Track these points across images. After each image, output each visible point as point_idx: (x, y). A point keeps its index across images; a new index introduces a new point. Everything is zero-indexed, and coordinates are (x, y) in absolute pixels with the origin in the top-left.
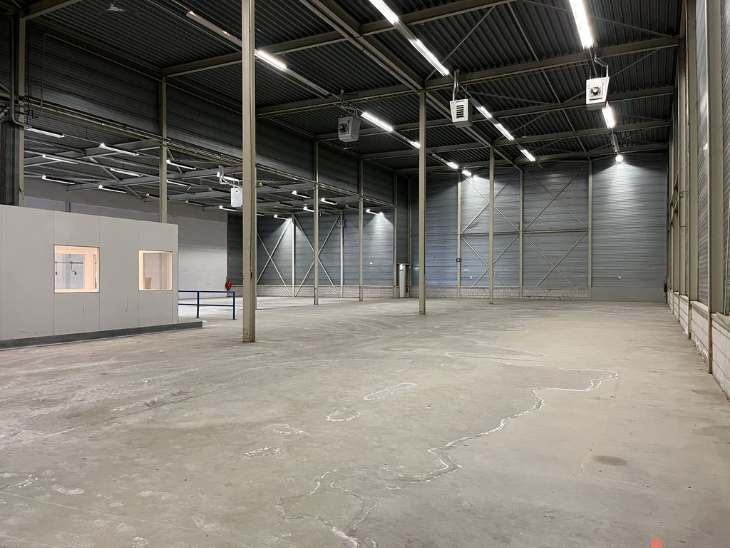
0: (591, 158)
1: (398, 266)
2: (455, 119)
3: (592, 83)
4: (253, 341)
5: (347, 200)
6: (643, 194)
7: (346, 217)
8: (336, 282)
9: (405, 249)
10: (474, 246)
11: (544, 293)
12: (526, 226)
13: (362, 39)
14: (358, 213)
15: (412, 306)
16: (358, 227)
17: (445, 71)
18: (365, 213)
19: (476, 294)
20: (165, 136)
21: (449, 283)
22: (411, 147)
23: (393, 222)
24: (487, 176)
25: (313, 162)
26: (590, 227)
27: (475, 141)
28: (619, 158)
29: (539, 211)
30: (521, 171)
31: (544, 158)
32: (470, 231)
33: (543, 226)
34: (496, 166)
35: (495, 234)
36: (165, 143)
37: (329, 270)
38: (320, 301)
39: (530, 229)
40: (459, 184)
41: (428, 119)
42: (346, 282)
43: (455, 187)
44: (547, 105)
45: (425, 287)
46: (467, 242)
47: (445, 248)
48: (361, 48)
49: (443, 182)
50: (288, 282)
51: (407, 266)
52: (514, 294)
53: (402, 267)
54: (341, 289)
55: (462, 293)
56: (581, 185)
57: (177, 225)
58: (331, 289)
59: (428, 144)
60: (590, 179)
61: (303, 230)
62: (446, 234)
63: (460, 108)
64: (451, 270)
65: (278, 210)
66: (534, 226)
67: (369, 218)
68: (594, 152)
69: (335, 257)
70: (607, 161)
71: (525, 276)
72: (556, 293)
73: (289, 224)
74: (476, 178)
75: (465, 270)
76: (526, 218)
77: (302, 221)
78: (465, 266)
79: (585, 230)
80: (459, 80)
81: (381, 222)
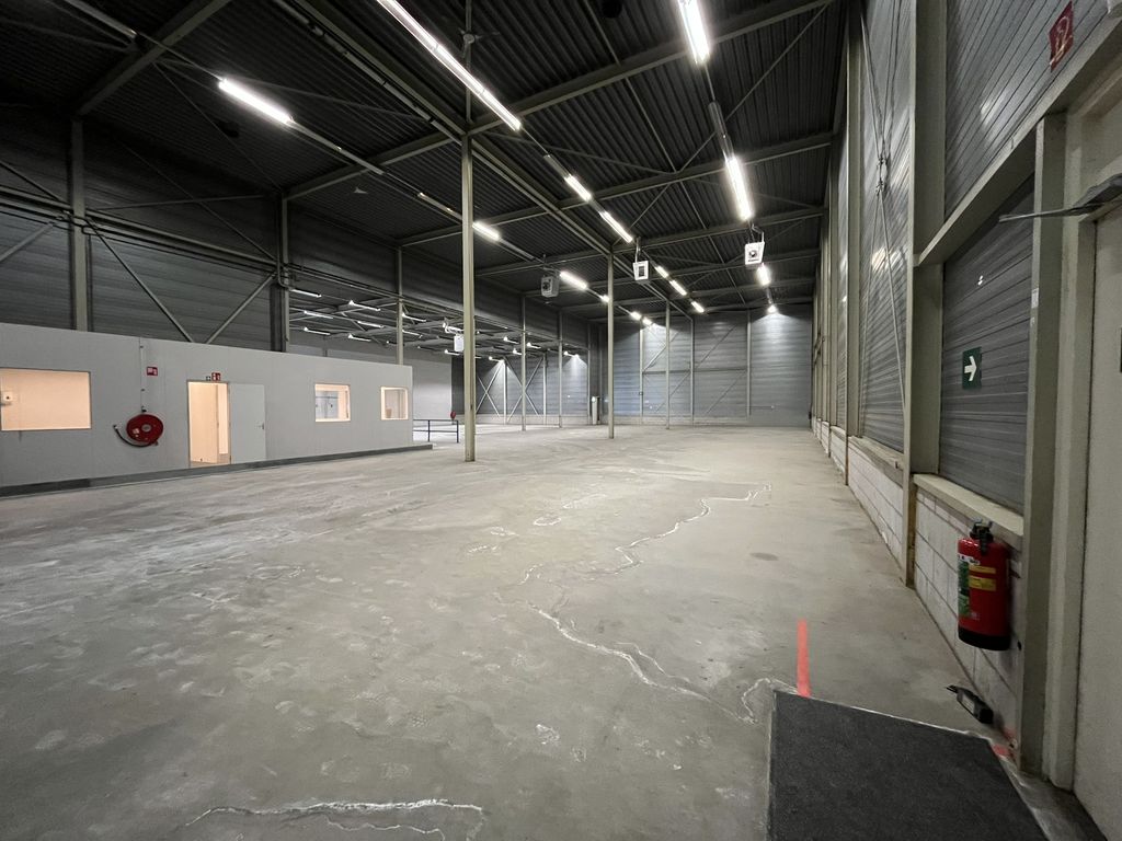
0: (750, 309)
1: (591, 398)
2: (637, 278)
3: (750, 247)
4: (473, 460)
5: (549, 344)
6: (793, 339)
7: (549, 359)
8: (540, 412)
9: (597, 385)
10: (654, 382)
11: (712, 420)
12: (696, 365)
13: (560, 213)
14: (557, 355)
15: (604, 431)
16: (558, 366)
17: (629, 238)
18: (563, 355)
19: (655, 421)
20: (401, 294)
21: (634, 412)
22: (599, 301)
23: (587, 362)
24: (664, 325)
25: (520, 313)
26: (749, 365)
27: (653, 296)
28: (772, 309)
29: (707, 353)
30: (691, 321)
31: (711, 309)
32: (651, 370)
33: (710, 365)
34: (671, 316)
35: (671, 372)
37: (534, 402)
38: (527, 428)
39: (699, 367)
40: (641, 332)
41: (615, 277)
42: (548, 412)
44: (714, 265)
45: (614, 415)
46: (647, 378)
47: (629, 383)
48: (559, 220)
49: (627, 329)
50: (501, 412)
51: (598, 399)
52: (686, 421)
53: (594, 399)
54: (544, 418)
55: (644, 421)
56: (739, 332)
57: (411, 367)
58: (535, 418)
59: (616, 298)
60: (749, 326)
61: (513, 369)
62: (629, 372)
63: (641, 268)
64: (636, 402)
65: (492, 354)
66: (702, 366)
67: (566, 360)
68: (751, 304)
69: (540, 391)
70: (759, 313)
71: (695, 406)
72: (720, 420)
73: (501, 363)
74: (655, 326)
75: (647, 402)
76: (696, 358)
77: (512, 362)
78: (647, 399)
79: (745, 368)
80: (641, 246)
81: (577, 362)
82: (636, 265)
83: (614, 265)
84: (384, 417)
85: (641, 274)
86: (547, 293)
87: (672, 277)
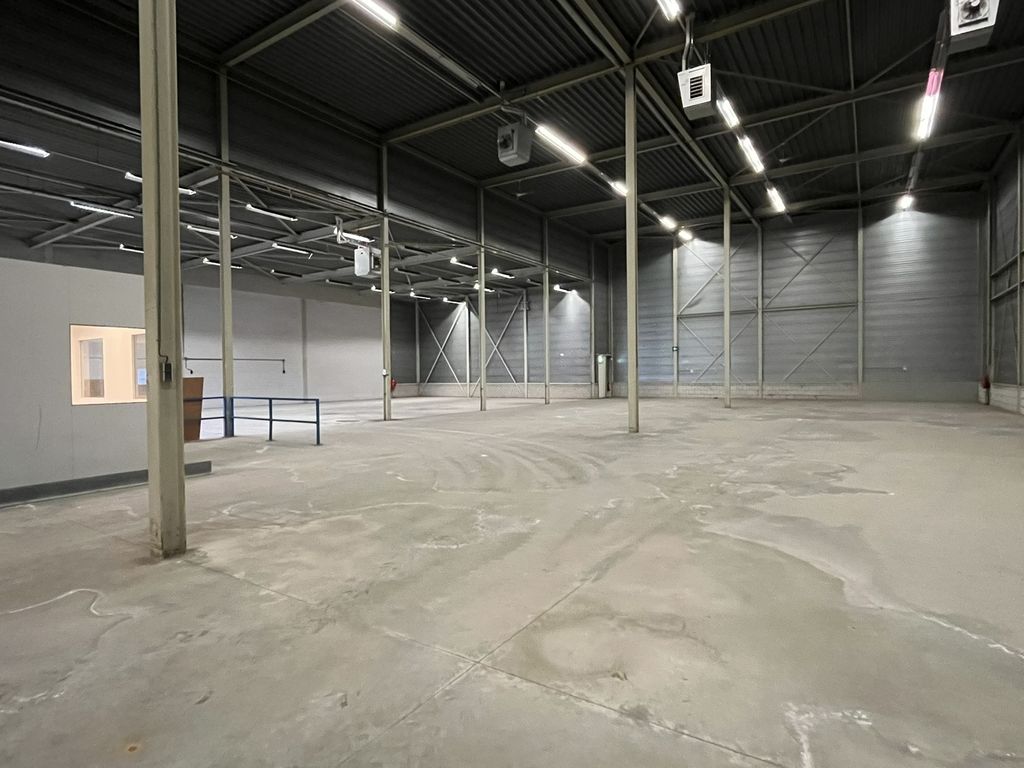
0: (864, 204)
1: (596, 357)
5: (528, 271)
6: (939, 250)
7: (531, 298)
8: (518, 379)
9: (606, 336)
10: (700, 330)
11: (794, 391)
12: (767, 301)
14: (541, 292)
15: (616, 413)
16: (542, 309)
18: (551, 291)
19: (699, 392)
20: (225, 158)
21: (662, 378)
22: (609, 195)
23: (589, 302)
26: (860, 299)
28: (906, 201)
29: (787, 280)
30: (760, 229)
31: (799, 205)
32: (686, 312)
33: (791, 301)
35: (732, 313)
36: (225, 169)
37: (511, 365)
38: (490, 404)
39: (772, 305)
40: (675, 251)
42: (532, 379)
43: (669, 255)
45: (638, 383)
46: (685, 324)
47: (656, 333)
50: (462, 379)
51: (608, 358)
52: (752, 392)
53: (601, 359)
54: (524, 387)
55: (681, 392)
56: (847, 243)
58: (512, 388)
60: (860, 234)
62: (655, 317)
66: (778, 302)
67: (557, 298)
69: (519, 348)
70: (881, 209)
71: (766, 367)
72: (811, 391)
73: (462, 307)
74: (698, 243)
75: (686, 361)
76: (765, 291)
78: (684, 357)
79: (854, 305)
80: (695, 35)
81: (573, 302)
82: (685, 77)
83: (638, 99)
84: (79, 398)
85: (696, 92)
86: (509, 158)
87: (746, 129)
